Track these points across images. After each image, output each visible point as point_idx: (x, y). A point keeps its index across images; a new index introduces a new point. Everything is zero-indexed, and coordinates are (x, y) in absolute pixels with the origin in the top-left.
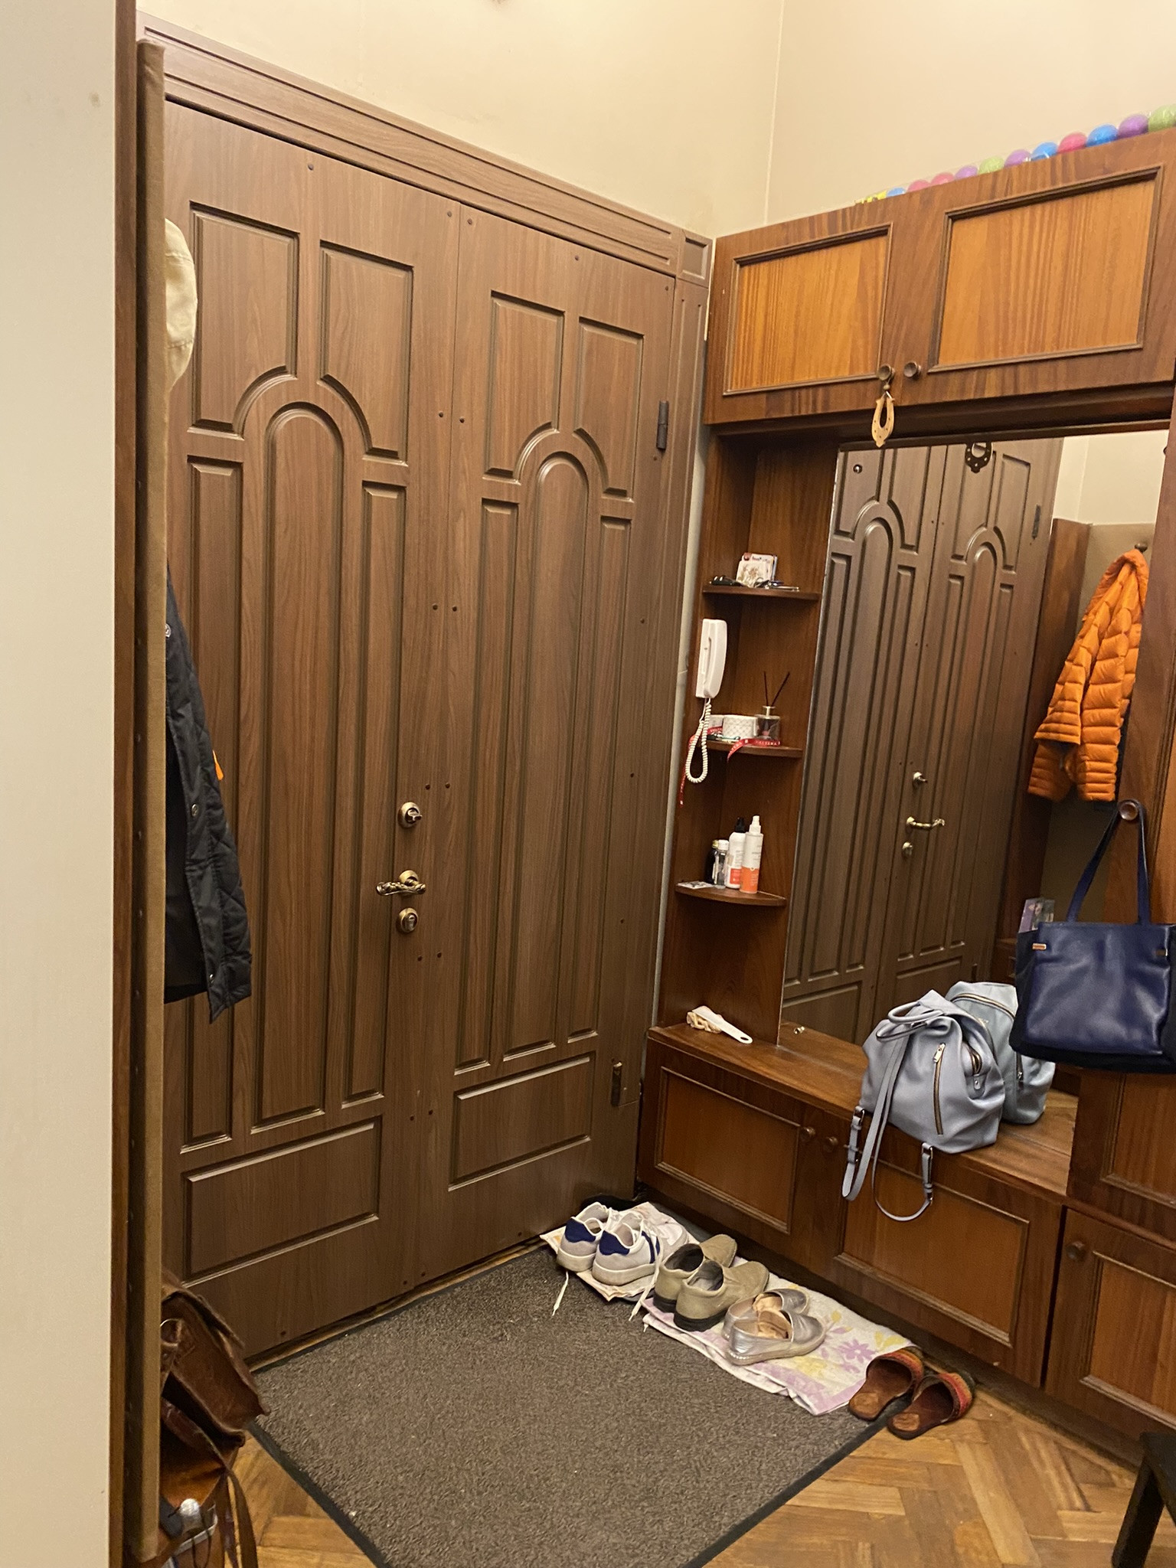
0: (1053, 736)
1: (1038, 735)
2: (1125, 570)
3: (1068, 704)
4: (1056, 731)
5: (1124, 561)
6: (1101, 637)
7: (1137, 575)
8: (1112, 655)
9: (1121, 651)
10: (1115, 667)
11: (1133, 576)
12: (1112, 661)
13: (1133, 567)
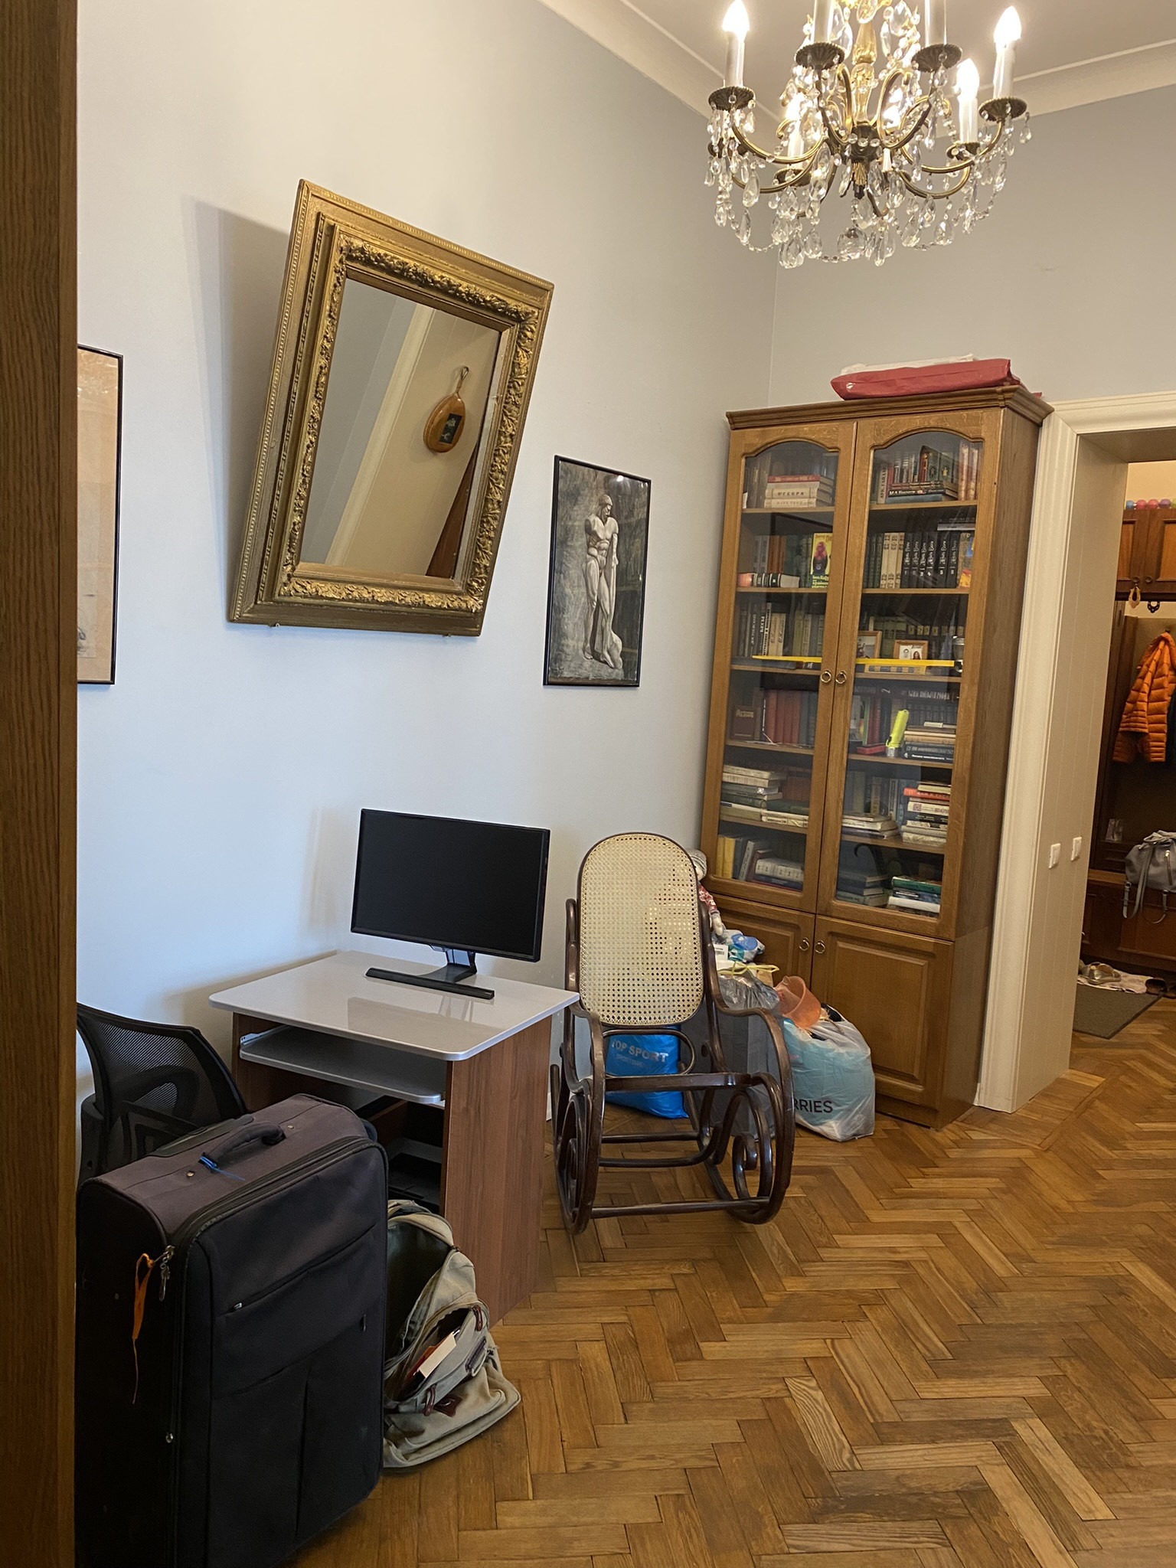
0: (1132, 729)
1: (1121, 729)
2: (1162, 644)
3: (1140, 713)
4: (1135, 727)
5: (1162, 638)
6: (1153, 678)
7: (1169, 646)
8: (1161, 686)
9: (1166, 684)
10: (1163, 693)
11: (1167, 647)
12: (1161, 690)
13: (1167, 642)
